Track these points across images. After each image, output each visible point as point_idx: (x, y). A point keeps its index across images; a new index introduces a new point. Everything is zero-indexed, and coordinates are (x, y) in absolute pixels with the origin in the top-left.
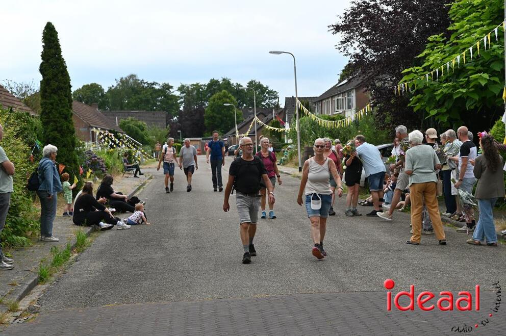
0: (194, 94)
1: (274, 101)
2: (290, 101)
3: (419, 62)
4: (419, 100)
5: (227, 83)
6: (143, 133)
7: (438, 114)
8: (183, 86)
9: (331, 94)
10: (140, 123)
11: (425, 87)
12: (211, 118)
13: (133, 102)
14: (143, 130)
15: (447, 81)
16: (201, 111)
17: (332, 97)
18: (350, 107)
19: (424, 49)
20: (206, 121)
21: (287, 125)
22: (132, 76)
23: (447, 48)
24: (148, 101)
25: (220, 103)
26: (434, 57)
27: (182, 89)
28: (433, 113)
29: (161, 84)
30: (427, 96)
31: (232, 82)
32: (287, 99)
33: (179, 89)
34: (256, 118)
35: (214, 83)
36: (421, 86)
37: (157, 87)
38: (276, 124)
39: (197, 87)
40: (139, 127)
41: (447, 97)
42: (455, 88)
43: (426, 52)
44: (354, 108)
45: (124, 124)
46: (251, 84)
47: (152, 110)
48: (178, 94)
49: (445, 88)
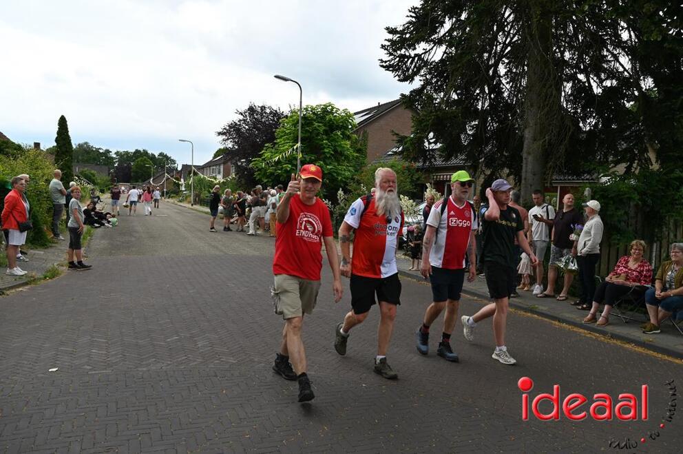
0: (125, 157)
1: (173, 166)
2: (185, 167)
3: (260, 156)
4: (259, 174)
5: (145, 153)
6: (94, 178)
7: (267, 182)
8: (118, 152)
9: (209, 165)
10: (93, 172)
11: (262, 168)
12: (136, 172)
13: (86, 159)
14: (94, 176)
15: (272, 166)
16: (129, 167)
17: (210, 167)
18: (219, 173)
19: (263, 150)
20: (132, 174)
21: (182, 180)
22: (86, 143)
23: (273, 151)
24: (95, 159)
25: (142, 163)
26: (267, 155)
27: (117, 153)
28: (265, 181)
29: (104, 149)
30: (263, 173)
31: (149, 152)
32: (183, 165)
33: (115, 153)
34: (166, 174)
35: (137, 151)
36: (260, 167)
37: (101, 151)
38: (177, 179)
39: (127, 153)
40: (92, 174)
41: (272, 174)
42: (276, 170)
43: (263, 151)
44: (222, 174)
45: (83, 171)
46: (161, 154)
47: (97, 164)
48: (114, 156)
49: (271, 170)
